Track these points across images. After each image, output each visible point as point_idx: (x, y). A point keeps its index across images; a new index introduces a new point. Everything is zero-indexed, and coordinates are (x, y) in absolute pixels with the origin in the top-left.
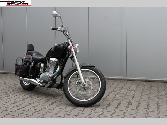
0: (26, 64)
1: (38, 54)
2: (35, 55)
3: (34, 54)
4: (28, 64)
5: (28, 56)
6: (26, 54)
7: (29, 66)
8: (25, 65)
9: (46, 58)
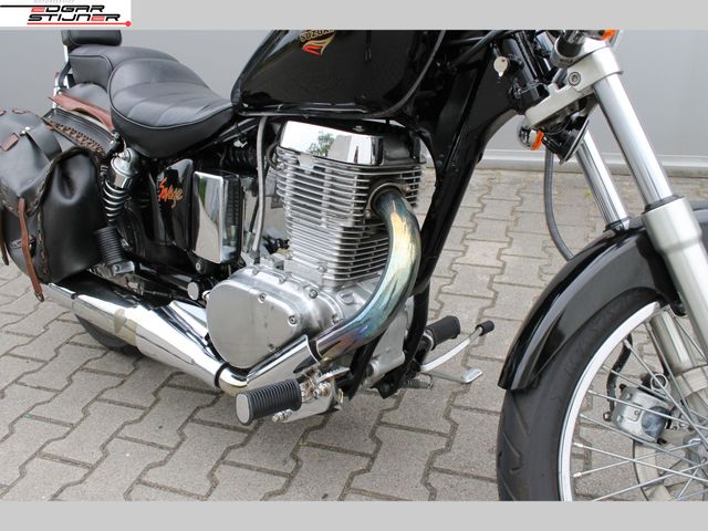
0: (67, 182)
1: (166, 72)
2: (134, 90)
3: (125, 76)
4: (81, 176)
5: (79, 90)
6: (65, 73)
7: (95, 193)
8: (56, 193)
9: (235, 115)
